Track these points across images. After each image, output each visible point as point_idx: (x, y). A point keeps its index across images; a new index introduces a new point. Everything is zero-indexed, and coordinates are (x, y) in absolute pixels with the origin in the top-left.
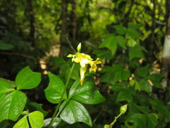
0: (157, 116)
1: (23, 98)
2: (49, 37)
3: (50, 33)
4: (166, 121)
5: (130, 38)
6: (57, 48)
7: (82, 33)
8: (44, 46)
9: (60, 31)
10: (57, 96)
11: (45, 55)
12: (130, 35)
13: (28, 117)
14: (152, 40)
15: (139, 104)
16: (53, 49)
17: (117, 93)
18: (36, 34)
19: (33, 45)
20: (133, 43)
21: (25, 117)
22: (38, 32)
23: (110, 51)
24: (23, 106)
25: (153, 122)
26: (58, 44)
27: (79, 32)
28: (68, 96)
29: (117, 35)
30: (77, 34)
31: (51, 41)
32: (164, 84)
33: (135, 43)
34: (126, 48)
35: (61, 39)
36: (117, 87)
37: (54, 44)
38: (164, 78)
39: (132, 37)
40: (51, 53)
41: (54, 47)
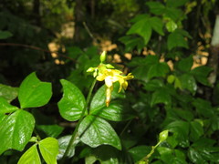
0: (202, 123)
1: (30, 121)
2: (59, 11)
3: (61, 8)
4: (214, 128)
5: (169, 19)
6: (70, 26)
7: (103, 5)
8: (53, 24)
9: (74, 4)
10: (74, 111)
11: (55, 37)
12: (169, 16)
13: (38, 146)
14: (198, 17)
15: (179, 106)
16: (65, 28)
17: (152, 92)
18: (41, 9)
19: (39, 24)
20: (173, 27)
21: (35, 146)
22: (44, 5)
23: (142, 39)
24: (30, 131)
25: (197, 131)
26: (72, 20)
27: (99, 4)
28: (89, 111)
29: (153, 15)
30: (96, 7)
31: (63, 17)
32: (212, 79)
33: (176, 27)
34: (163, 34)
35: (75, 15)
36: (151, 85)
37: (67, 22)
38: (213, 71)
39: (172, 19)
40: (63, 34)
41: (67, 25)
